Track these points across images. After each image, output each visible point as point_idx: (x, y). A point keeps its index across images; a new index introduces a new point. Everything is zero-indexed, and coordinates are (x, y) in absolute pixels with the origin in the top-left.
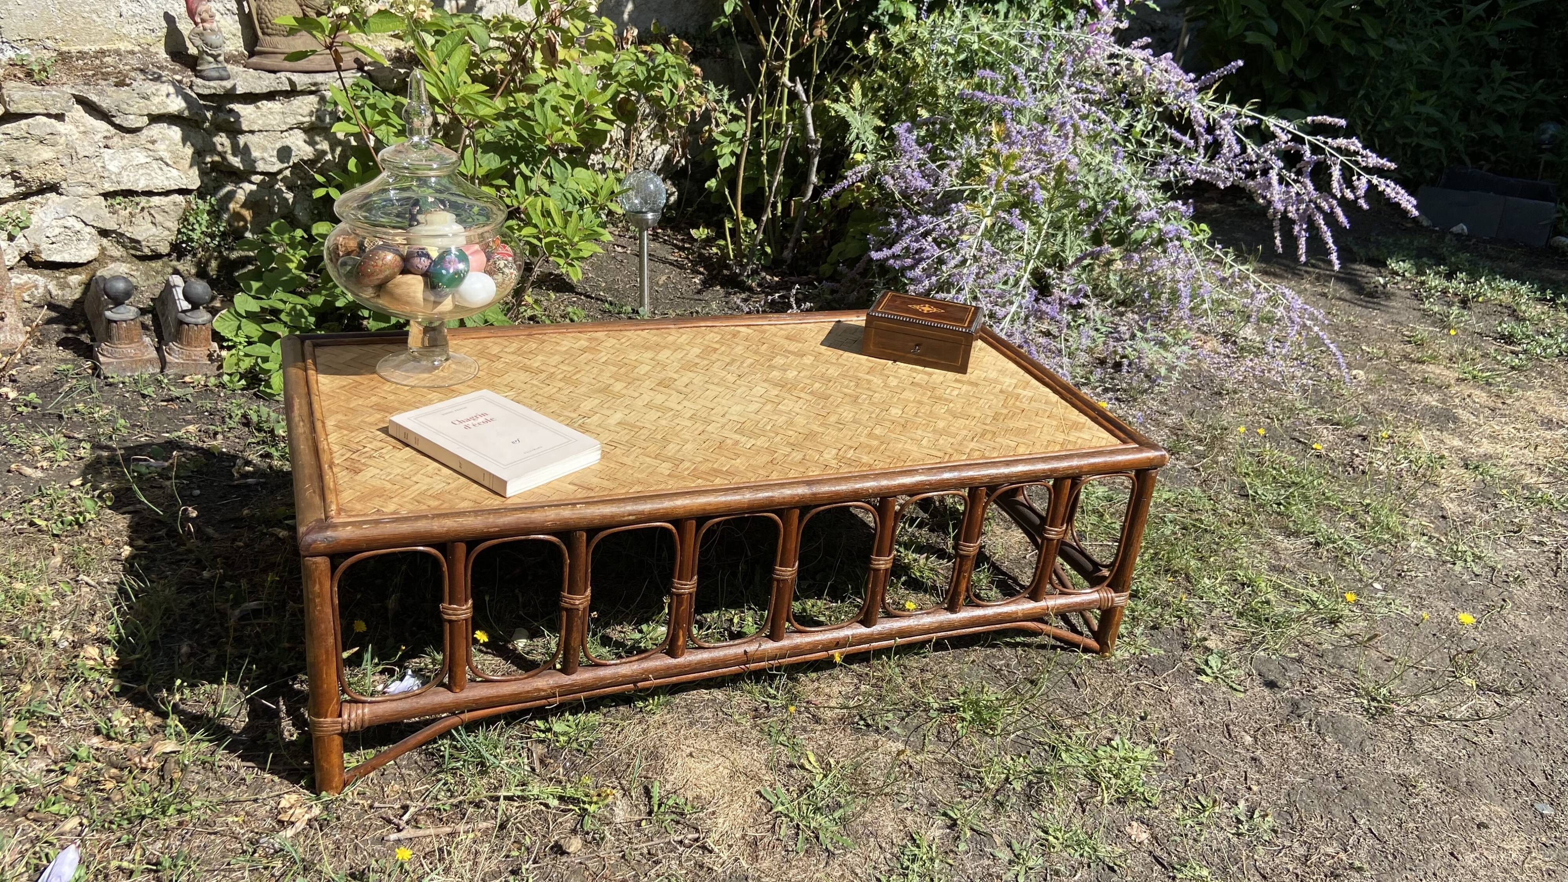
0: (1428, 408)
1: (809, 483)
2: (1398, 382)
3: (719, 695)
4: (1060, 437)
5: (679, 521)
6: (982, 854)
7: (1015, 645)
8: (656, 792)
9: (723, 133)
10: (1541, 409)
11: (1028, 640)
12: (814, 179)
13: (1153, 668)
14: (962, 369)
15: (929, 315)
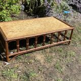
3: (39, 51)
4: (66, 27)
7: (62, 45)
12: (37, 5)
13: (73, 46)
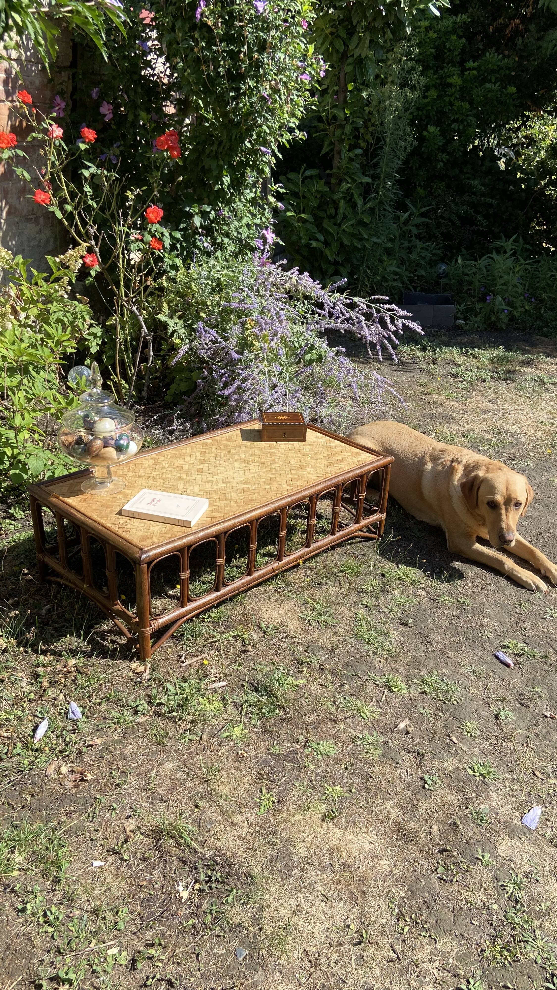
0: (440, 414)
1: (289, 496)
2: (425, 405)
3: (261, 588)
4: (355, 459)
5: (251, 522)
6: (380, 613)
7: (350, 544)
8: (263, 625)
9: (88, 334)
10: (480, 406)
11: (353, 541)
12: (152, 354)
14: (304, 440)
15: (285, 420)
